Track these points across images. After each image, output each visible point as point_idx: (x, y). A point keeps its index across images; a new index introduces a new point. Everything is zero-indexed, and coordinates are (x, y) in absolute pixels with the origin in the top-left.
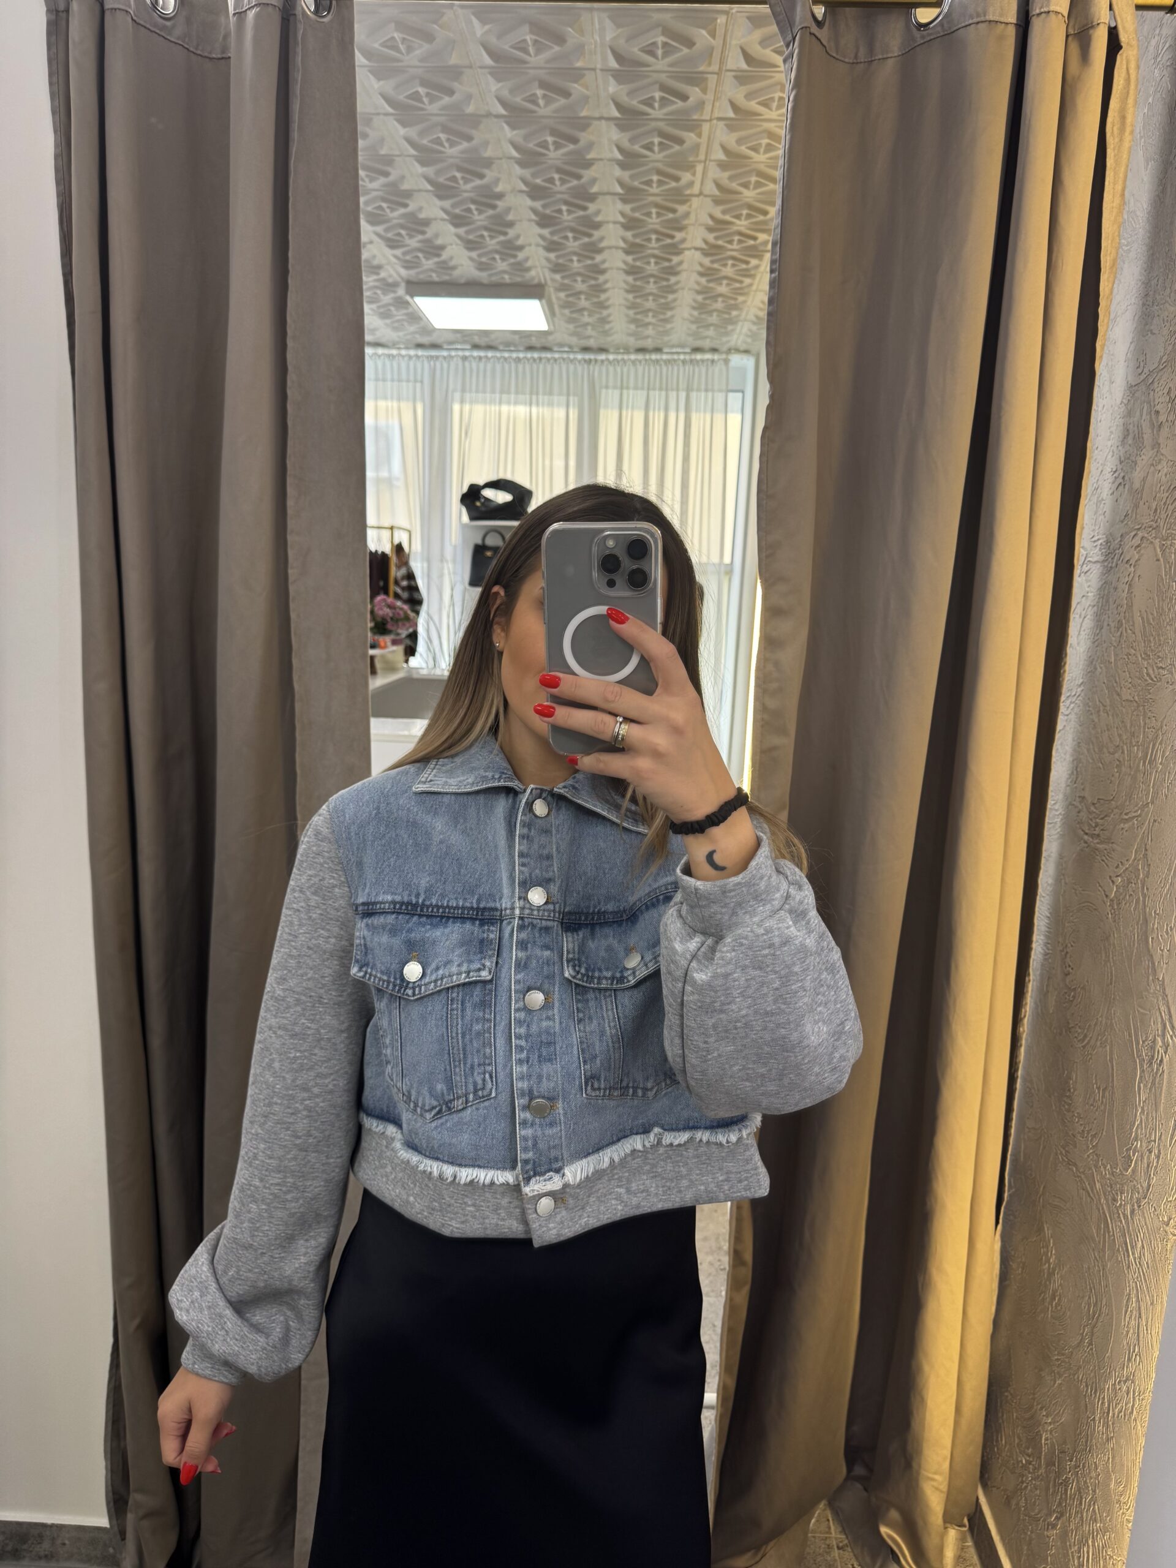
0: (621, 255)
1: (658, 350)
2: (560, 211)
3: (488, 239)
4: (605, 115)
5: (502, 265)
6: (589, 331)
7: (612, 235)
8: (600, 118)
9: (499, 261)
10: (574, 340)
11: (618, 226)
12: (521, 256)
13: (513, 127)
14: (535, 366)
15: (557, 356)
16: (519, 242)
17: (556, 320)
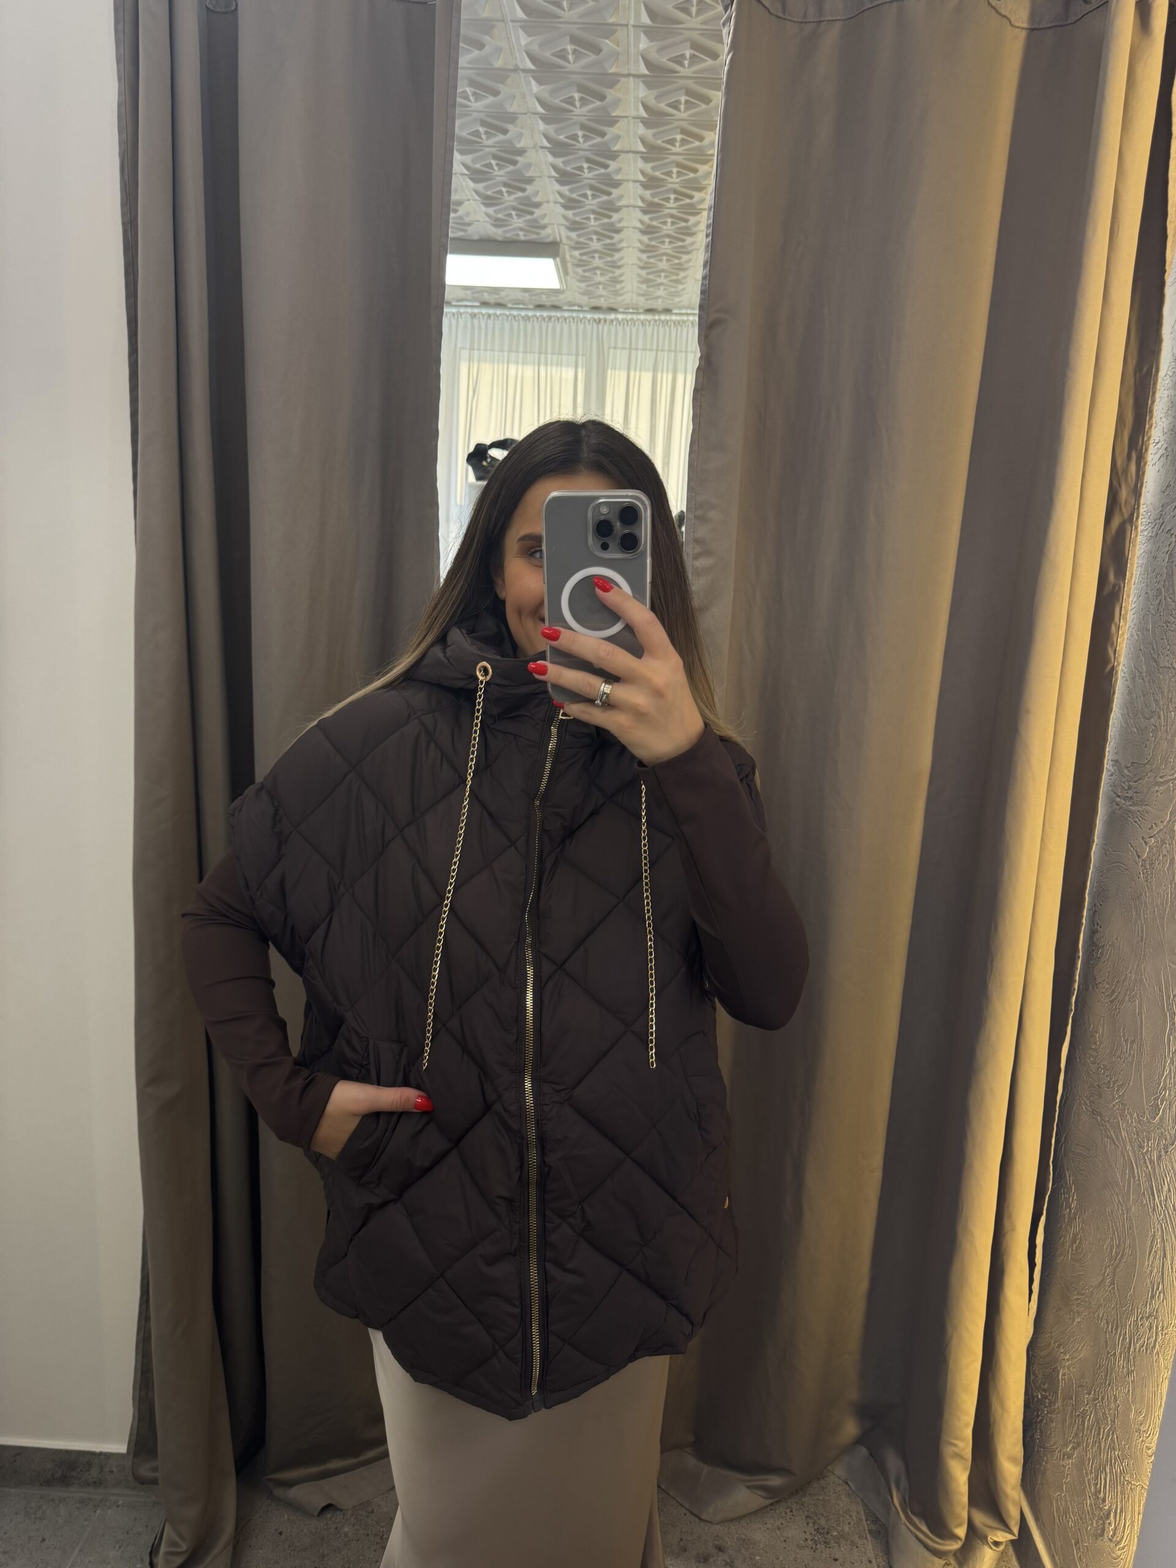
0: (639, 214)
1: (667, 311)
2: (581, 169)
3: (506, 195)
4: (633, 72)
5: (517, 222)
6: (601, 291)
7: (631, 194)
8: (628, 75)
9: (515, 217)
10: (584, 300)
11: (638, 184)
12: (538, 212)
13: (540, 81)
14: (544, 325)
15: (566, 314)
16: (537, 199)
17: (568, 278)
